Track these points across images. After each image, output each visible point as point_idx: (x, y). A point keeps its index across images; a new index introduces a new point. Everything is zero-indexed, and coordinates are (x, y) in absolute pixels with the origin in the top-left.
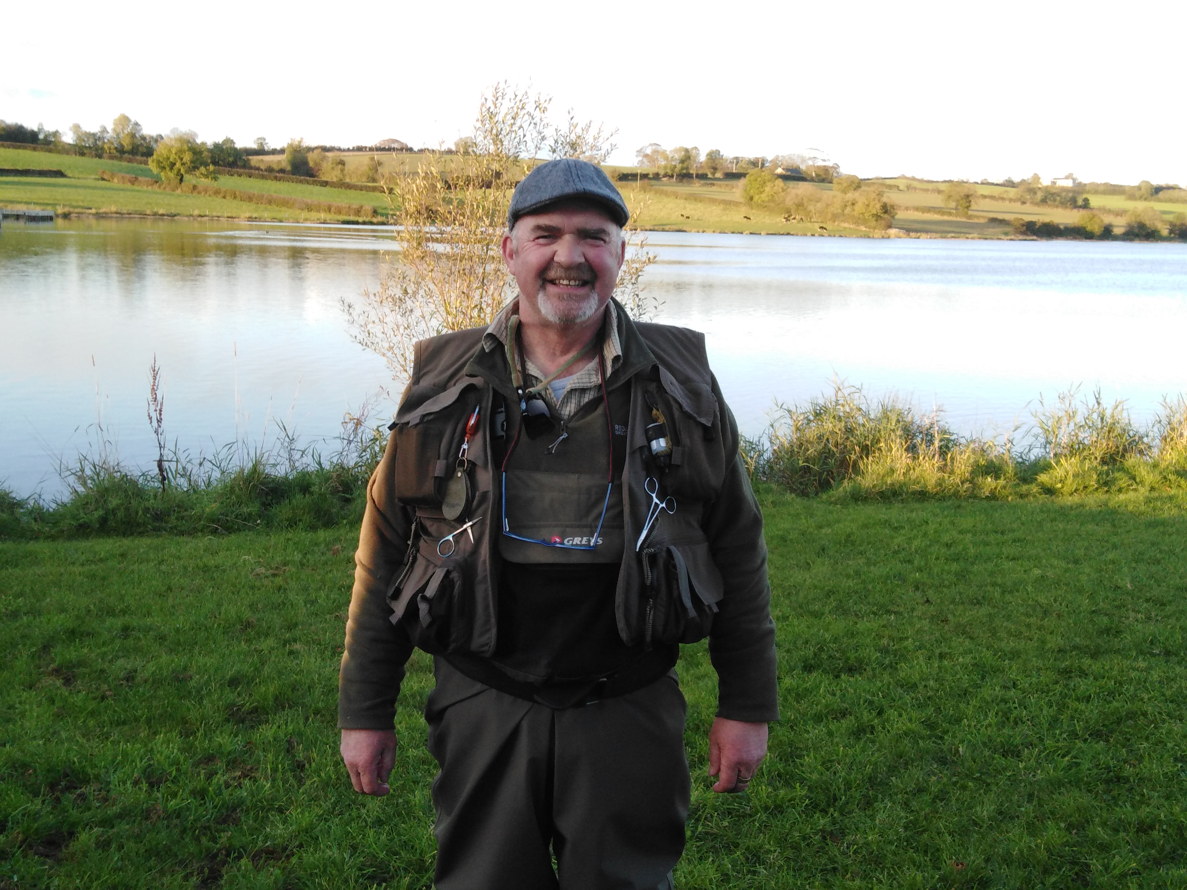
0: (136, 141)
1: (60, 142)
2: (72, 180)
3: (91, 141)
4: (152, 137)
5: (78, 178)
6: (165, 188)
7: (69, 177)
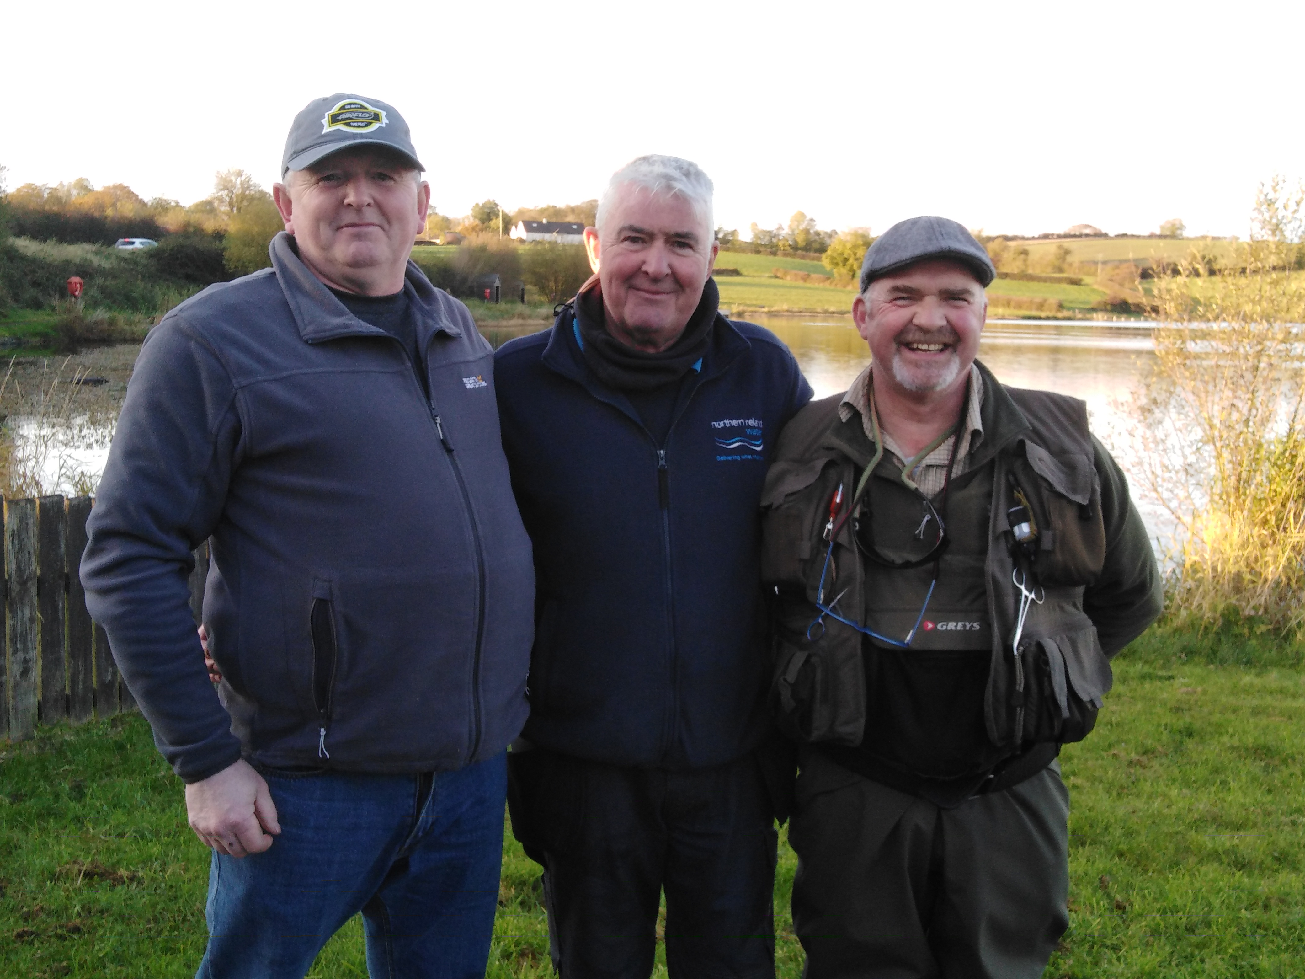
0: (810, 237)
1: (737, 241)
2: (747, 278)
3: (767, 238)
4: (826, 233)
5: (754, 276)
6: (836, 285)
7: (745, 276)
